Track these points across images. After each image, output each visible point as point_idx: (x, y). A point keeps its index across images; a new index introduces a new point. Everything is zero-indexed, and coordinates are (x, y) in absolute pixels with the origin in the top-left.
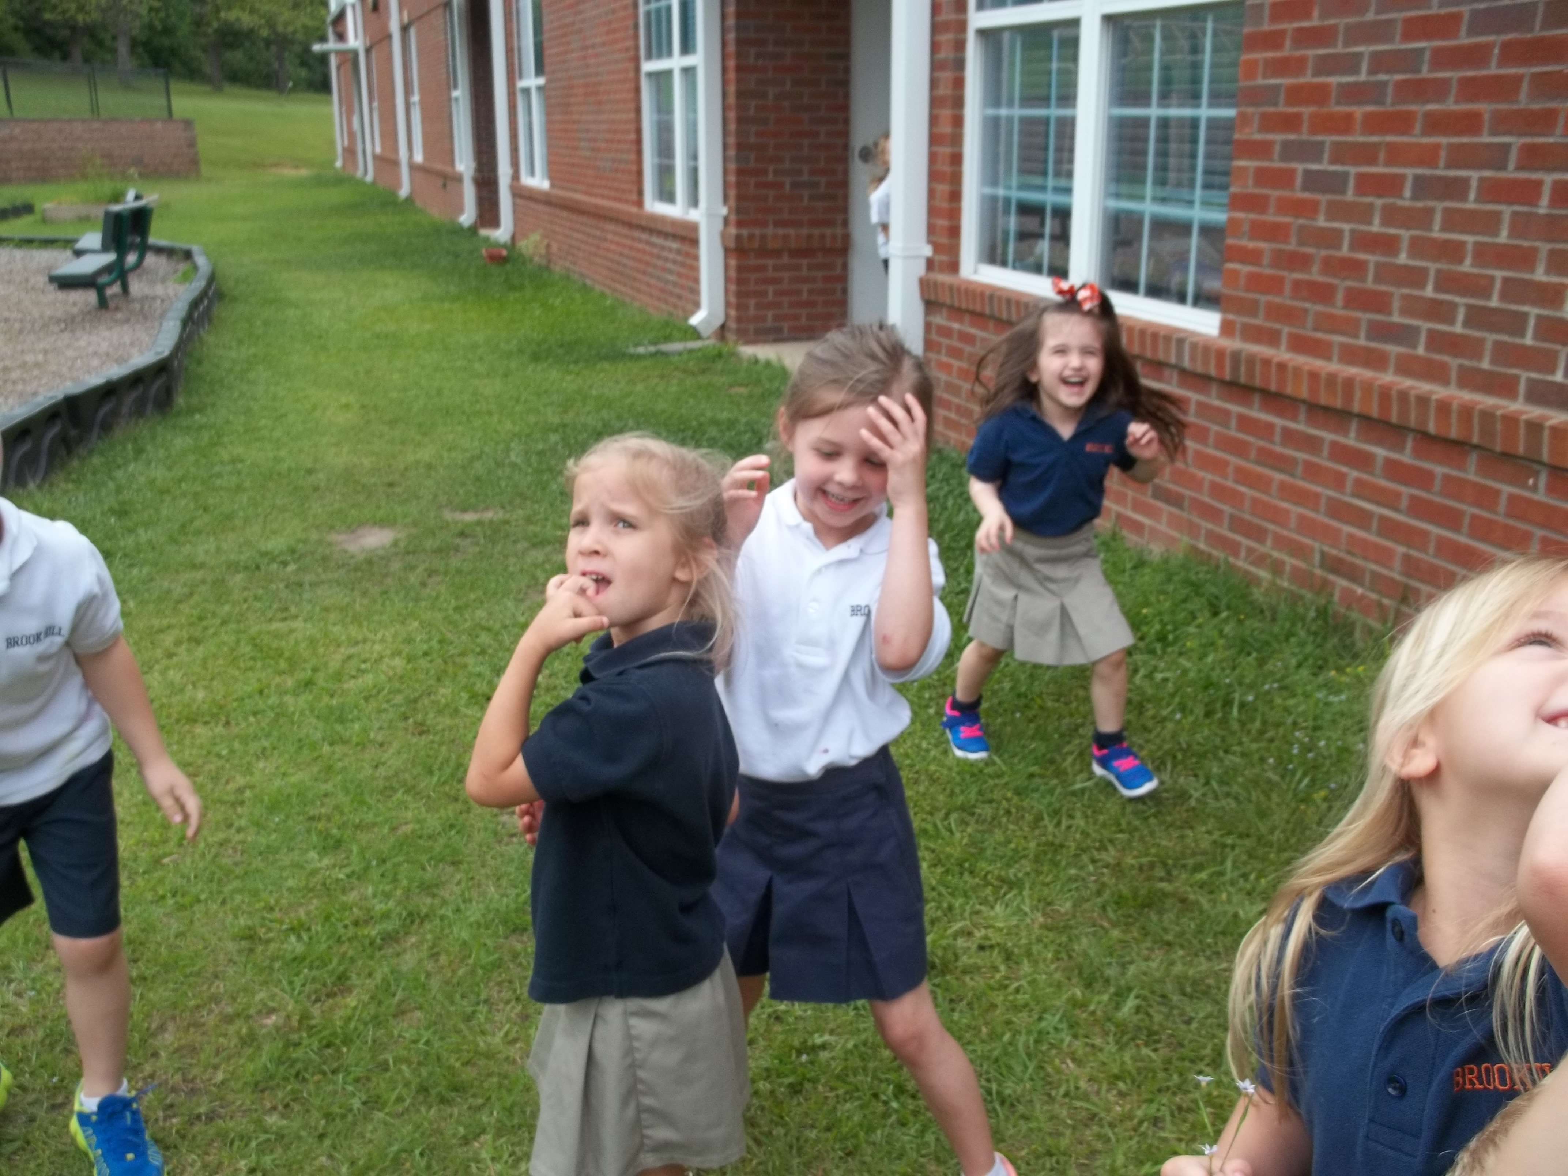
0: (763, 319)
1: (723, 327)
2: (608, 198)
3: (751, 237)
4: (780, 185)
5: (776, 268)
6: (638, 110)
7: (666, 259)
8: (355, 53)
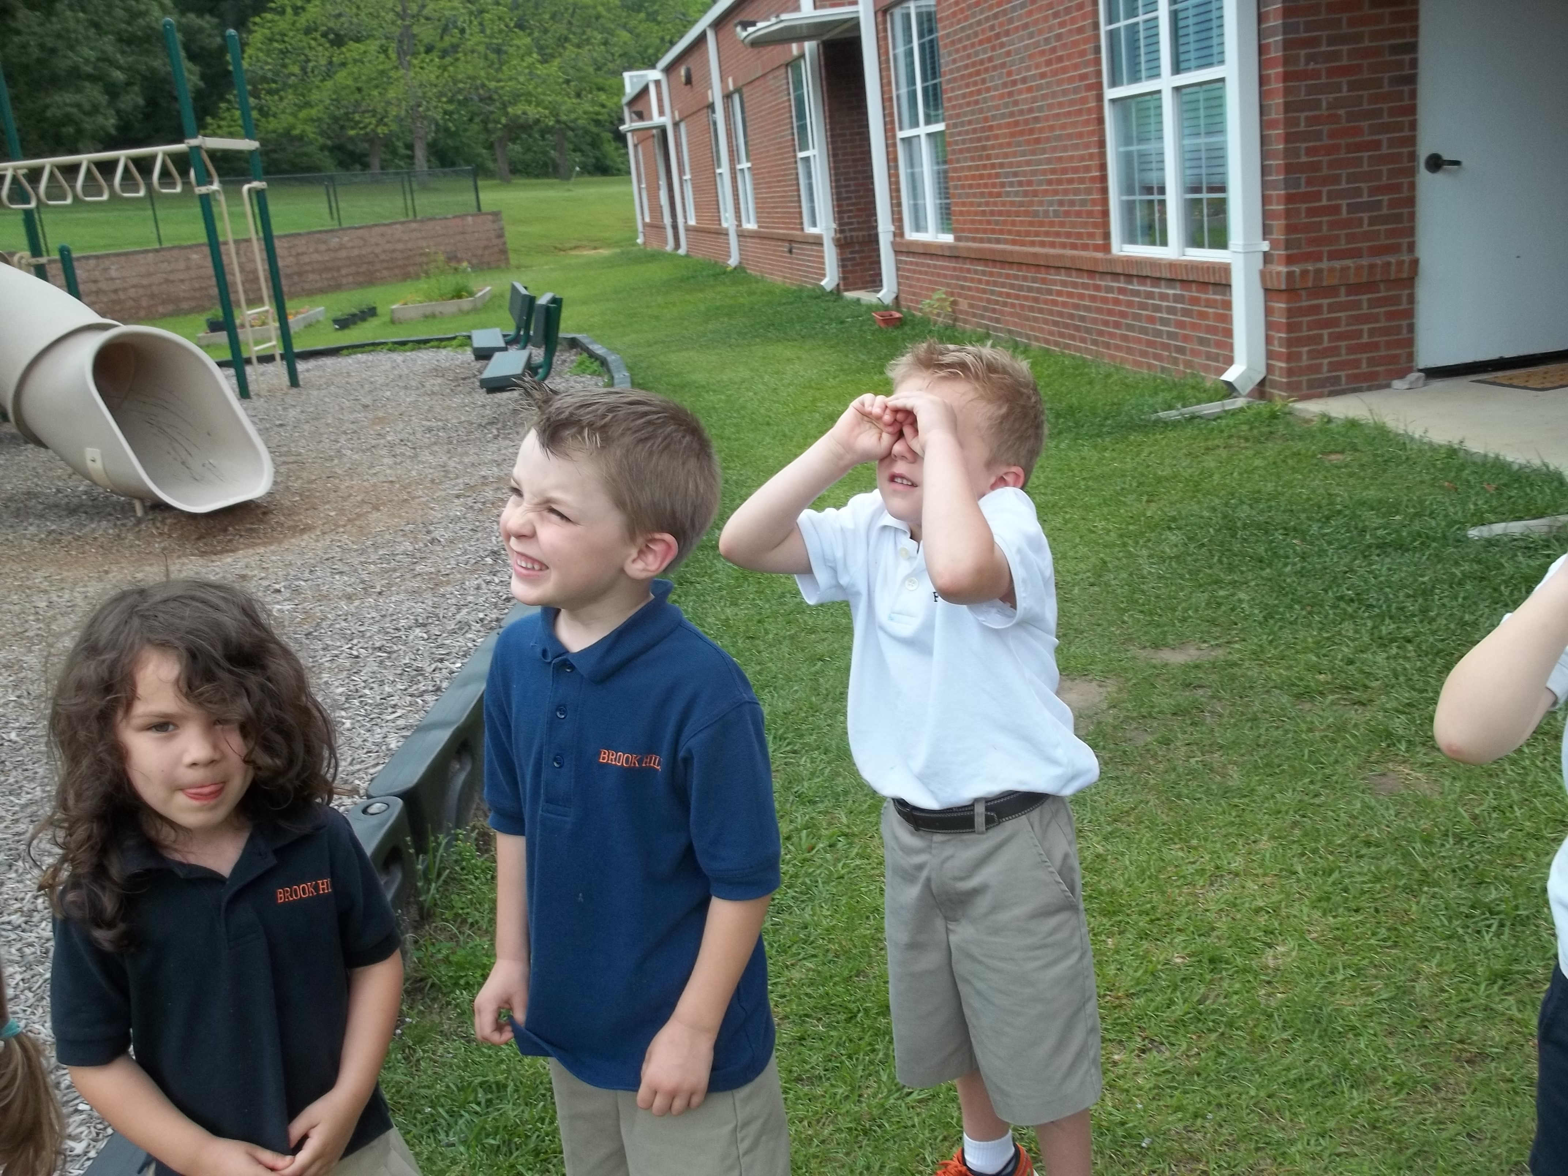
0: (1317, 369)
1: (1262, 383)
2: (1053, 245)
3: (1304, 273)
4: (1336, 209)
5: (1331, 308)
6: (1102, 144)
7: (1157, 309)
8: (663, 130)
